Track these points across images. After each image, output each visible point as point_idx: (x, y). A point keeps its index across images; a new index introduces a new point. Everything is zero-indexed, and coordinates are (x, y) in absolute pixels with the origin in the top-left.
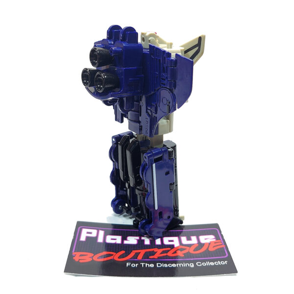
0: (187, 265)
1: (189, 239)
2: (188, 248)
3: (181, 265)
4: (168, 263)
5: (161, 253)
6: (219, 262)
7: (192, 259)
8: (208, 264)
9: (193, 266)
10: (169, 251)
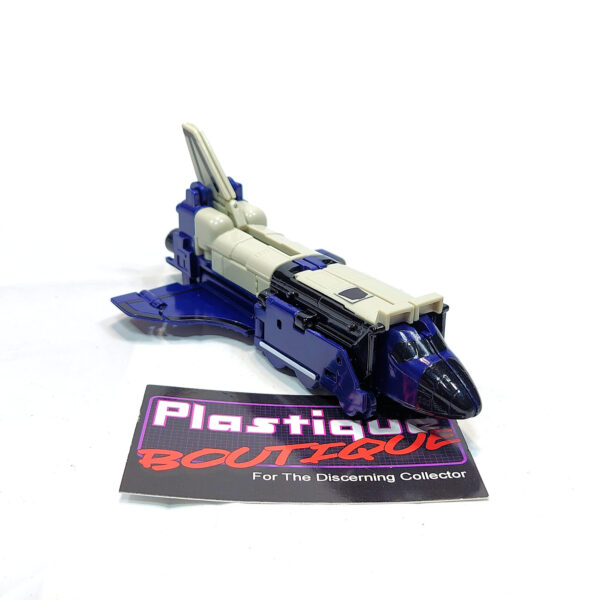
0: (381, 478)
1: (384, 425)
2: (382, 443)
3: (368, 478)
4: (339, 473)
5: (325, 454)
6: (448, 473)
7: (391, 467)
8: (425, 476)
9: (394, 480)
10: (342, 448)
